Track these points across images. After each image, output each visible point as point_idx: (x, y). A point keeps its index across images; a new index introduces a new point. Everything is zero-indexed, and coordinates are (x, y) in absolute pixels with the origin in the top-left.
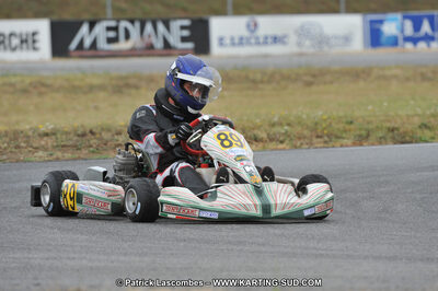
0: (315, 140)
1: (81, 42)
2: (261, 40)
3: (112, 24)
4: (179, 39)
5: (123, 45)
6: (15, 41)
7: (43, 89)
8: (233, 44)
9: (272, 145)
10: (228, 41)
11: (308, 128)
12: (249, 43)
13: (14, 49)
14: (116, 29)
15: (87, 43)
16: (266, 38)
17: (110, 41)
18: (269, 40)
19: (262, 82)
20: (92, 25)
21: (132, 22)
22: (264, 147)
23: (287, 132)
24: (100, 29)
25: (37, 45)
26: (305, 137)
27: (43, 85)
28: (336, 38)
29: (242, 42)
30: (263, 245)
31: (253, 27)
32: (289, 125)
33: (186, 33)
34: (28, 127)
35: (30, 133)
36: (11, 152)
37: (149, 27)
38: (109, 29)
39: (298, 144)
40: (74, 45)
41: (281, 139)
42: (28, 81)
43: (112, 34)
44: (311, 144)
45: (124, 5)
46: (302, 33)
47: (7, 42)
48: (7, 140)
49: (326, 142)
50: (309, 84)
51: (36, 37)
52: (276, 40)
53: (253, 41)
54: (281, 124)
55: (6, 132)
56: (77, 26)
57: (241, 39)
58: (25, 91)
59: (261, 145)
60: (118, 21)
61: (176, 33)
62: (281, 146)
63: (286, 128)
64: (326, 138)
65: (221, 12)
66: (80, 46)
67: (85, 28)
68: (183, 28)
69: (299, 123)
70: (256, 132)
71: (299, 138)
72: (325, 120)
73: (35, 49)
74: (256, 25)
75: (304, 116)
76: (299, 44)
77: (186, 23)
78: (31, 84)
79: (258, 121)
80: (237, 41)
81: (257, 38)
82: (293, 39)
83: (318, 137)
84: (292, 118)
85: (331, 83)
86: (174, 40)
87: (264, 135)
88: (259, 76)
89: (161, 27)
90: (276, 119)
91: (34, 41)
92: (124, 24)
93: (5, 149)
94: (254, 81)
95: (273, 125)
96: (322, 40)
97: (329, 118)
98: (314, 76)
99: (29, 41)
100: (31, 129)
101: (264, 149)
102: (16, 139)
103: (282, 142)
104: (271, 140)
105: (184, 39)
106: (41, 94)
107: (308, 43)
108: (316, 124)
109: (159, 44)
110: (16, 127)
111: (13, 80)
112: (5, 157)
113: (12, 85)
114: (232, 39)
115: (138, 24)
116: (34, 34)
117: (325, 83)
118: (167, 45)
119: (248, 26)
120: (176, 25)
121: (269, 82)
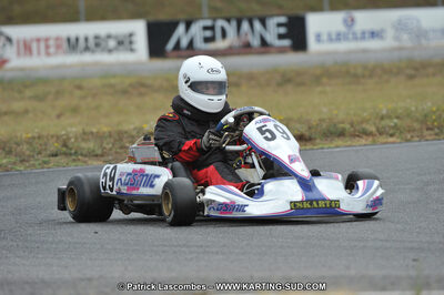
0: (426, 133)
1: (178, 43)
2: (359, 36)
3: (208, 23)
4: (276, 36)
5: (220, 44)
6: (112, 43)
7: (143, 90)
8: (330, 39)
9: (382, 139)
10: (325, 37)
11: (417, 120)
12: (346, 38)
13: (110, 51)
14: (212, 28)
15: (184, 43)
16: (363, 33)
17: (207, 40)
18: (367, 35)
19: (364, 76)
20: (188, 25)
21: (228, 20)
22: (374, 141)
23: (396, 125)
24: (196, 29)
25: (134, 46)
26: (414, 130)
27: (143, 85)
28: (434, 31)
29: (339, 37)
30: (387, 241)
31: (350, 23)
32: (397, 117)
33: (283, 30)
34: (132, 127)
35: (134, 133)
36: (116, 153)
37: (245, 26)
38: (205, 28)
39: (409, 137)
40: (170, 45)
41: (391, 132)
42: (128, 81)
43: (208, 34)
44: (422, 138)
45: (219, 5)
46: (400, 27)
47: (103, 44)
48: (112, 140)
49: (436, 134)
50: (411, 77)
51: (134, 38)
52: (373, 34)
53: (351, 36)
54: (390, 117)
55: (110, 133)
56: (173, 26)
57: (338, 34)
58: (125, 92)
59: (370, 139)
60: (214, 19)
61: (273, 30)
62: (391, 139)
63: (396, 121)
64: (437, 131)
65: (318, 8)
66: (177, 46)
67: (181, 28)
68: (279, 25)
69: (408, 115)
70: (364, 126)
71: (409, 131)
72: (434, 112)
73: (132, 50)
74: (353, 20)
75: (413, 109)
76: (397, 38)
77: (283, 20)
78: (131, 85)
79: (365, 114)
80: (334, 37)
81: (354, 34)
82: (390, 33)
83: (428, 129)
84: (400, 111)
85: (434, 75)
86: (271, 38)
87: (373, 129)
88: (360, 71)
89: (257, 25)
90: (384, 112)
91: (131, 43)
92: (220, 23)
93: (111, 149)
94: (355, 76)
95: (382, 118)
96: (420, 34)
97: (438, 110)
98: (416, 69)
99: (125, 43)
100: (135, 129)
101: (374, 143)
102: (121, 140)
103: (392, 135)
104: (381, 134)
105: (281, 37)
106: (141, 95)
107: (405, 37)
108: (426, 116)
109: (256, 42)
110: (120, 128)
111: (113, 81)
112: (110, 158)
113: (111, 86)
114: (329, 35)
115: (234, 23)
116: (131, 35)
117: (428, 76)
118: (264, 43)
119: (345, 21)
120: (272, 22)
121: (371, 76)
